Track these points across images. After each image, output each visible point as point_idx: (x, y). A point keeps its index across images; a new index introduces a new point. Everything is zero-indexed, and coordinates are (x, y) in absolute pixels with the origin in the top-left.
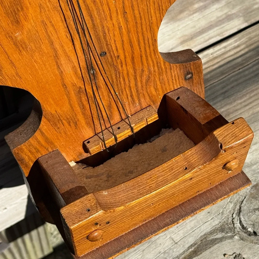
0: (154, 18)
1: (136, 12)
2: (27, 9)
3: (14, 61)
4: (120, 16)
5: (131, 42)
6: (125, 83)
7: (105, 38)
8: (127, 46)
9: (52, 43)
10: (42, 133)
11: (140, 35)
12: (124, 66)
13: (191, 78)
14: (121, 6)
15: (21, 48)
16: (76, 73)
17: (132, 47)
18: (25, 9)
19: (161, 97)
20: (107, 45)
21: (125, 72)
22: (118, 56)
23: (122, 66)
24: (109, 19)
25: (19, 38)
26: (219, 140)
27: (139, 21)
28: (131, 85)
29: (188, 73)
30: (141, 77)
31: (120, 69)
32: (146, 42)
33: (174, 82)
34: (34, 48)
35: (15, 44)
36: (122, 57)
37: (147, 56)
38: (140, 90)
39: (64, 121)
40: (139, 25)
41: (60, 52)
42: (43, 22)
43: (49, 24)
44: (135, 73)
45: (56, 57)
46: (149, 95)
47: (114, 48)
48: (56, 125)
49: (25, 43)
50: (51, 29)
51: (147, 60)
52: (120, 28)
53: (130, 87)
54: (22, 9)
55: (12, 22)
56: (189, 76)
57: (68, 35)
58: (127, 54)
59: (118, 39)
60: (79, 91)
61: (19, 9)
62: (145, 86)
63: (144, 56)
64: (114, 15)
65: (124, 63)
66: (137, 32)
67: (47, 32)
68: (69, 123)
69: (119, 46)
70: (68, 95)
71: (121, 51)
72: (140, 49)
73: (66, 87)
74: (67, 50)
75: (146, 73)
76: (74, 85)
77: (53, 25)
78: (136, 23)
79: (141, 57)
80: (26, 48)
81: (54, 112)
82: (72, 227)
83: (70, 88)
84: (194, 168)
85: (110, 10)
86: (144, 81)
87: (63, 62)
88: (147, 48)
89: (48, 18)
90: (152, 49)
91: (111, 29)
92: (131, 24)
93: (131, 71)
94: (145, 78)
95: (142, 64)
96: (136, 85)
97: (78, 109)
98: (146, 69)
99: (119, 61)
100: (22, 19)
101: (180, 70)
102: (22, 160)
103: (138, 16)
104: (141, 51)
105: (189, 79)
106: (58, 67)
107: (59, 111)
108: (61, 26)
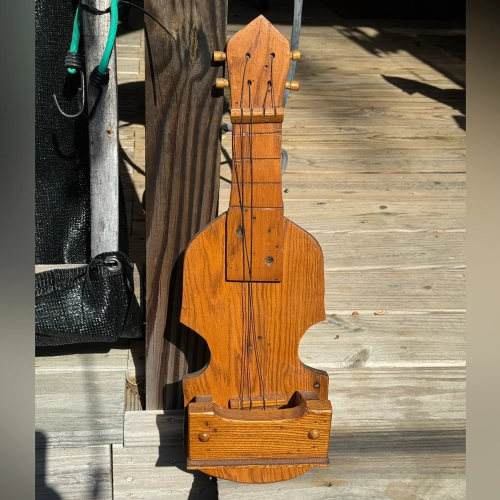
0: (299, 329)
1: (289, 319)
2: (223, 288)
3: (205, 317)
4: (277, 317)
5: (280, 338)
6: (269, 367)
7: (264, 327)
8: (277, 340)
9: (230, 316)
10: (205, 376)
11: (288, 336)
12: (272, 353)
13: (319, 387)
14: (279, 310)
15: (211, 310)
16: (239, 343)
17: (280, 341)
18: (221, 287)
19: (293, 392)
20: (264, 332)
21: (272, 359)
22: (270, 344)
23: (270, 353)
24: (269, 315)
25: (212, 303)
26: (307, 405)
27: (289, 326)
28: (273, 371)
29: (317, 383)
30: (282, 367)
31: (269, 354)
32: (291, 343)
33: (305, 384)
34: (219, 313)
35: (209, 306)
36: (272, 346)
37: (289, 354)
38: (279, 379)
39: (221, 375)
40: (288, 329)
41: (234, 323)
42: (229, 299)
43: (232, 302)
44: (278, 362)
45: (230, 326)
46: (284, 385)
47: (268, 337)
48: (216, 376)
49: (214, 308)
50: (232, 305)
51: (289, 356)
52: (275, 325)
53: (272, 371)
54: (220, 286)
55: (212, 291)
56: (317, 386)
57: (242, 315)
58: (276, 346)
59: (272, 331)
60: (238, 357)
61: (218, 285)
62: (283, 377)
63: (287, 352)
64: (273, 314)
65: (272, 350)
66: (286, 333)
67: (229, 307)
68: (225, 378)
69: (272, 337)
70: (230, 356)
71: (272, 341)
72: (285, 346)
73: (230, 350)
74: (238, 325)
75: (286, 366)
76: (235, 351)
77: (234, 304)
78: (287, 326)
79: (285, 352)
80: (215, 311)
81: (217, 364)
82: (191, 414)
83: (232, 352)
84: (285, 419)
85: (271, 310)
86: (283, 372)
87: (233, 331)
88: (290, 348)
89: (233, 298)
90: (294, 350)
91: (269, 323)
92: (283, 326)
93: (276, 360)
94: (284, 370)
95: (285, 358)
96: (277, 372)
97: (233, 370)
98: (286, 363)
99: (269, 348)
100: (218, 292)
101: (311, 377)
102: (187, 391)
103: (289, 321)
104: (286, 348)
105: (317, 388)
106: (229, 333)
107: (221, 365)
108: (239, 307)
